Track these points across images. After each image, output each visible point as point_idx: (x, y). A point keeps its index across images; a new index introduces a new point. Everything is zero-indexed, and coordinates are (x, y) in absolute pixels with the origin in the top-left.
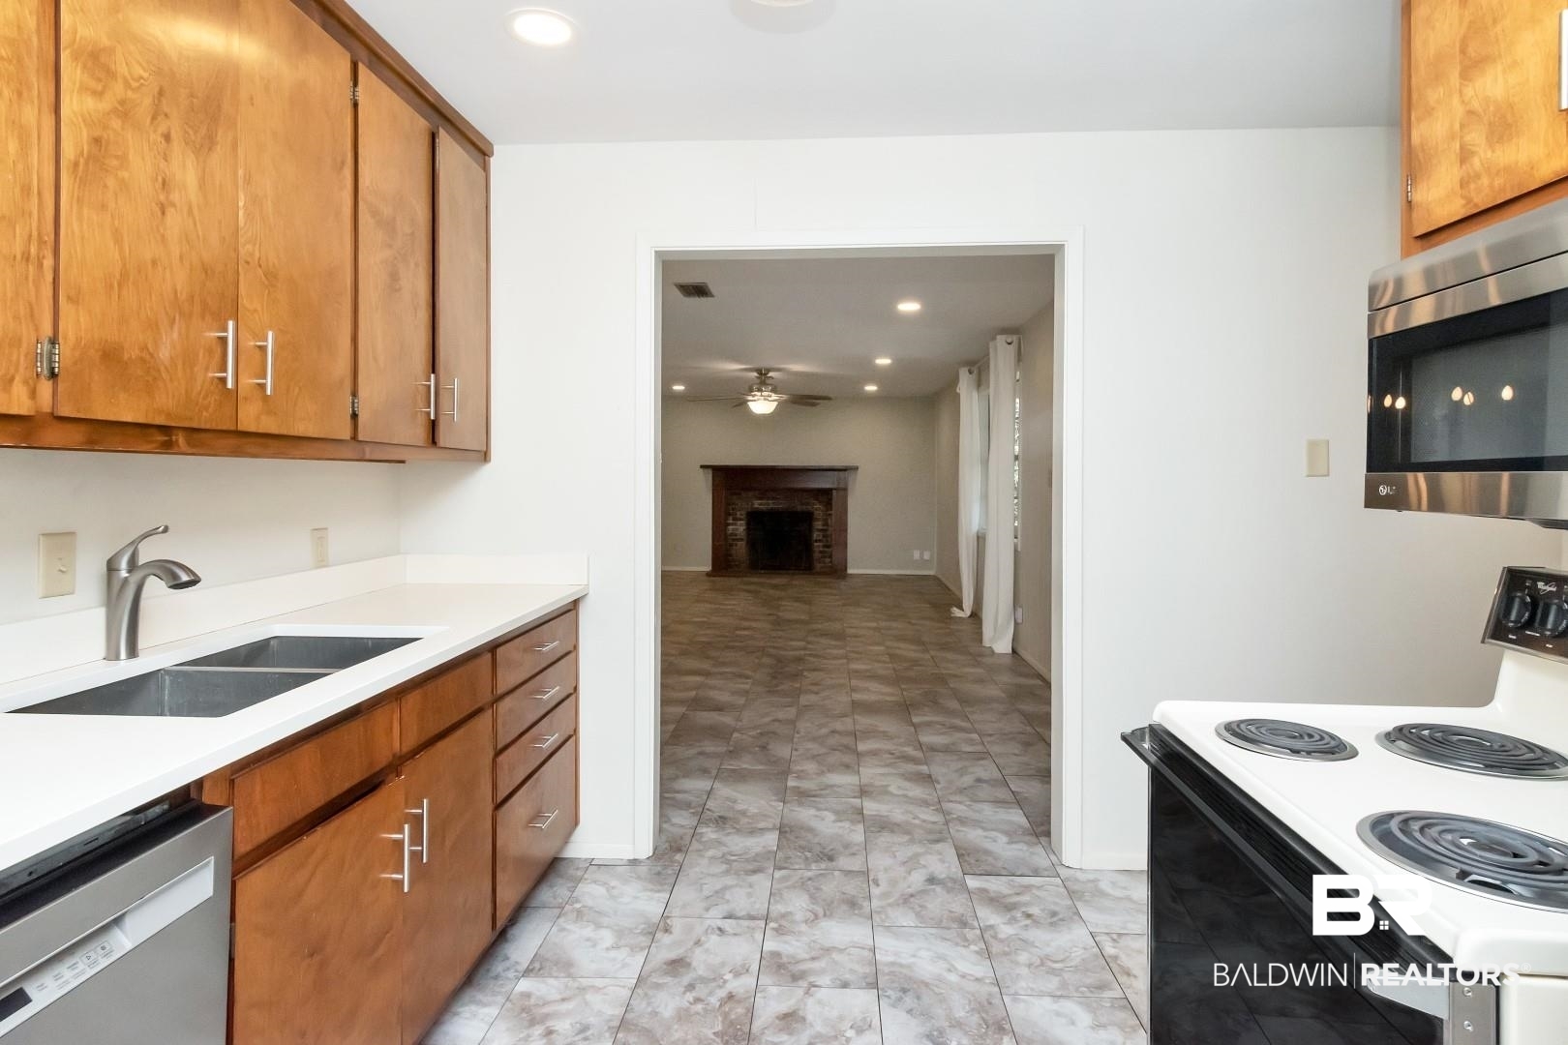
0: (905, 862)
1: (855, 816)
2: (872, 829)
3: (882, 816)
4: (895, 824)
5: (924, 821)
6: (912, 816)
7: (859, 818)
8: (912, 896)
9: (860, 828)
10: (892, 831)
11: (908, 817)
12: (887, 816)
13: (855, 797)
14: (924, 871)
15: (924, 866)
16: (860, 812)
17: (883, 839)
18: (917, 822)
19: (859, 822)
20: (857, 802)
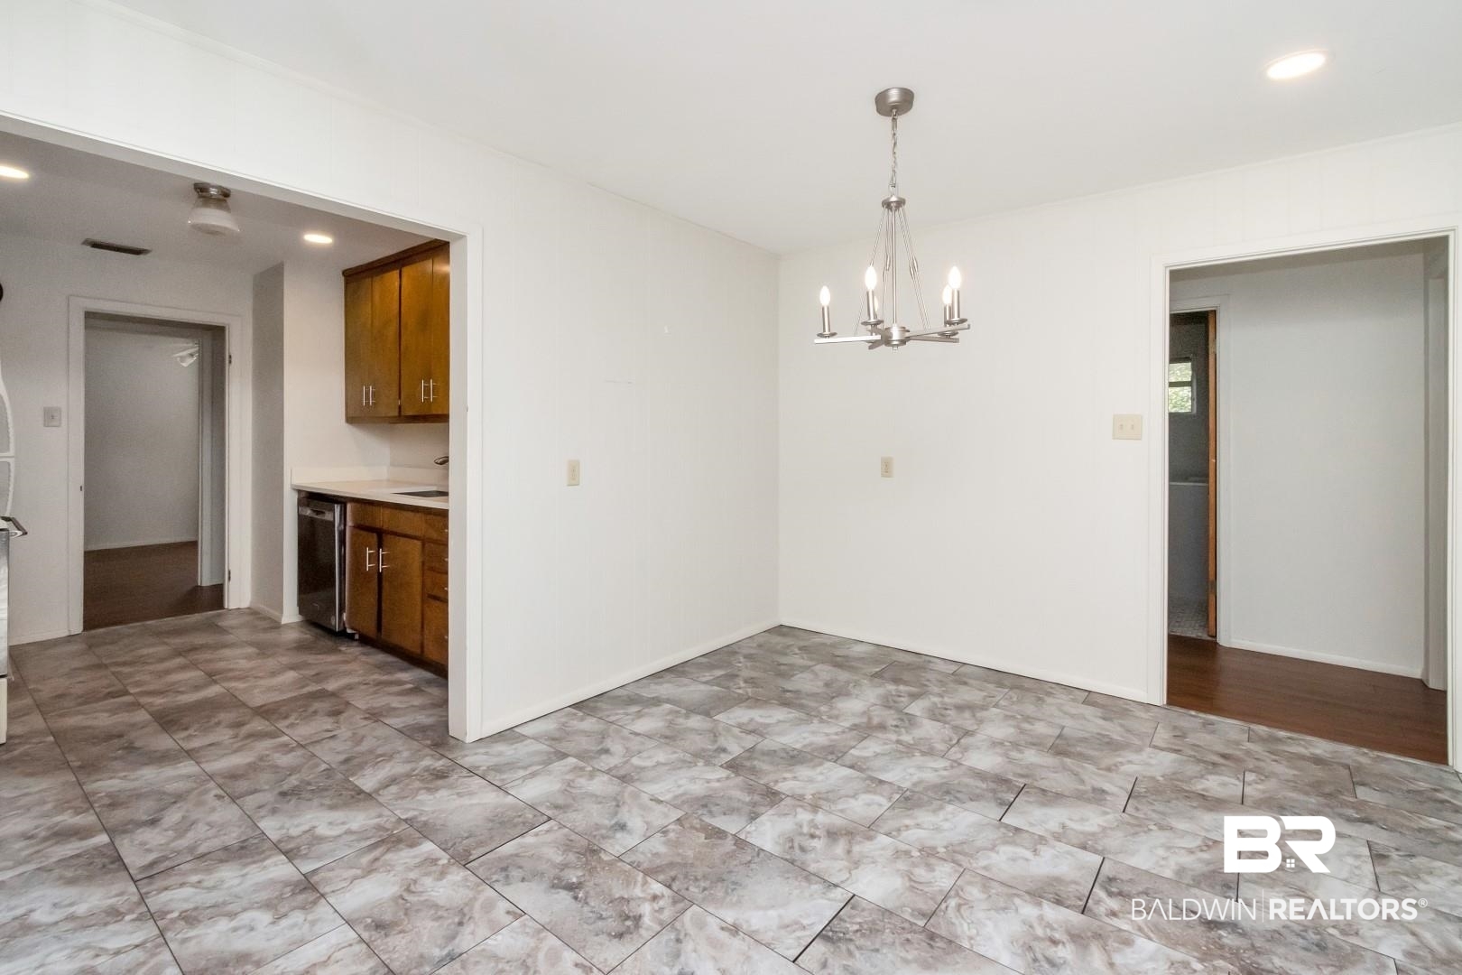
0: (192, 824)
1: (291, 845)
2: (256, 841)
3: (254, 862)
4: (227, 861)
5: (182, 885)
6: (205, 884)
7: (284, 846)
8: (175, 802)
9: (274, 836)
10: (226, 849)
11: (210, 880)
12: (246, 865)
13: (315, 872)
14: (165, 826)
15: (166, 830)
16: (290, 855)
17: (234, 835)
18: (194, 878)
19: (280, 841)
20: (307, 867)
